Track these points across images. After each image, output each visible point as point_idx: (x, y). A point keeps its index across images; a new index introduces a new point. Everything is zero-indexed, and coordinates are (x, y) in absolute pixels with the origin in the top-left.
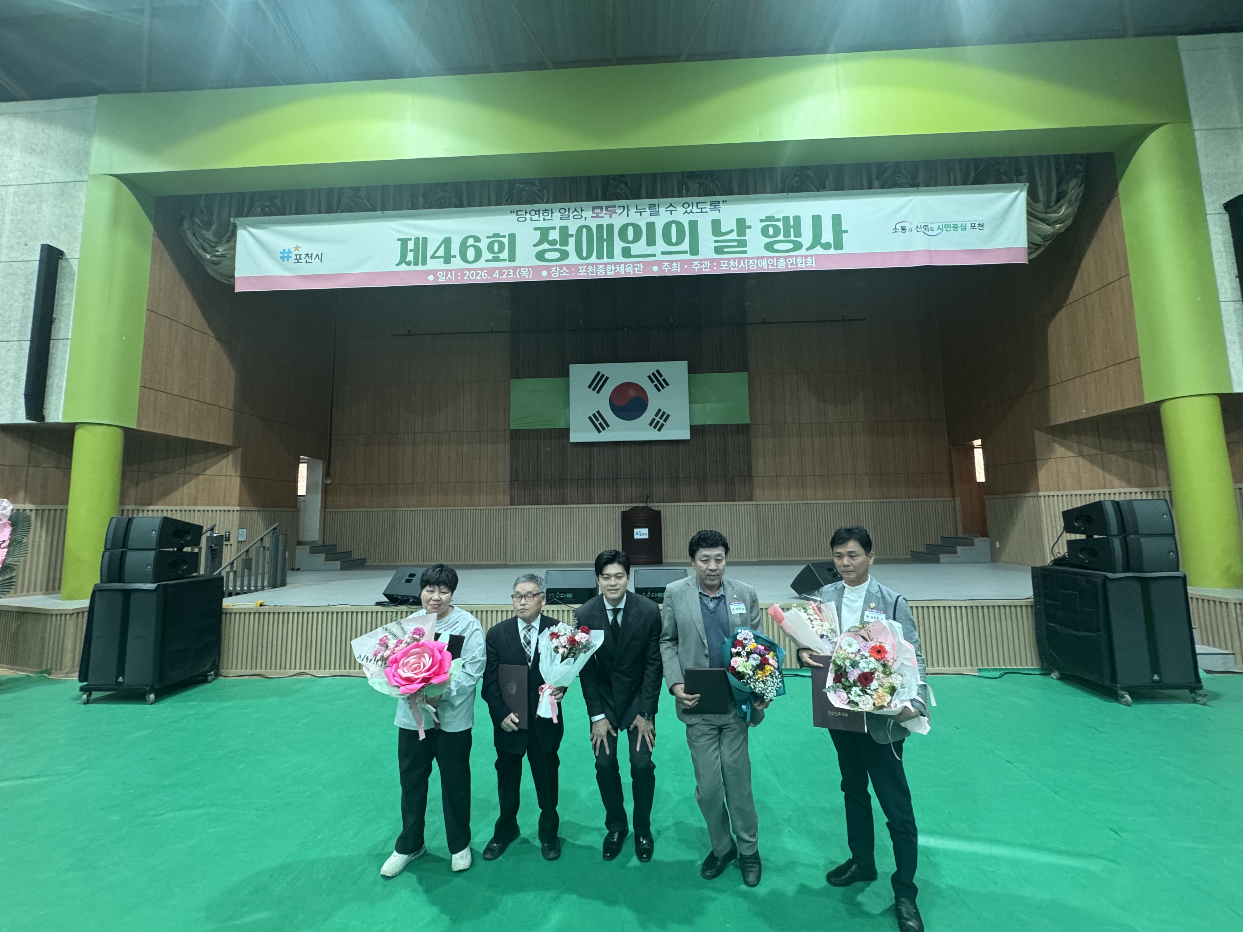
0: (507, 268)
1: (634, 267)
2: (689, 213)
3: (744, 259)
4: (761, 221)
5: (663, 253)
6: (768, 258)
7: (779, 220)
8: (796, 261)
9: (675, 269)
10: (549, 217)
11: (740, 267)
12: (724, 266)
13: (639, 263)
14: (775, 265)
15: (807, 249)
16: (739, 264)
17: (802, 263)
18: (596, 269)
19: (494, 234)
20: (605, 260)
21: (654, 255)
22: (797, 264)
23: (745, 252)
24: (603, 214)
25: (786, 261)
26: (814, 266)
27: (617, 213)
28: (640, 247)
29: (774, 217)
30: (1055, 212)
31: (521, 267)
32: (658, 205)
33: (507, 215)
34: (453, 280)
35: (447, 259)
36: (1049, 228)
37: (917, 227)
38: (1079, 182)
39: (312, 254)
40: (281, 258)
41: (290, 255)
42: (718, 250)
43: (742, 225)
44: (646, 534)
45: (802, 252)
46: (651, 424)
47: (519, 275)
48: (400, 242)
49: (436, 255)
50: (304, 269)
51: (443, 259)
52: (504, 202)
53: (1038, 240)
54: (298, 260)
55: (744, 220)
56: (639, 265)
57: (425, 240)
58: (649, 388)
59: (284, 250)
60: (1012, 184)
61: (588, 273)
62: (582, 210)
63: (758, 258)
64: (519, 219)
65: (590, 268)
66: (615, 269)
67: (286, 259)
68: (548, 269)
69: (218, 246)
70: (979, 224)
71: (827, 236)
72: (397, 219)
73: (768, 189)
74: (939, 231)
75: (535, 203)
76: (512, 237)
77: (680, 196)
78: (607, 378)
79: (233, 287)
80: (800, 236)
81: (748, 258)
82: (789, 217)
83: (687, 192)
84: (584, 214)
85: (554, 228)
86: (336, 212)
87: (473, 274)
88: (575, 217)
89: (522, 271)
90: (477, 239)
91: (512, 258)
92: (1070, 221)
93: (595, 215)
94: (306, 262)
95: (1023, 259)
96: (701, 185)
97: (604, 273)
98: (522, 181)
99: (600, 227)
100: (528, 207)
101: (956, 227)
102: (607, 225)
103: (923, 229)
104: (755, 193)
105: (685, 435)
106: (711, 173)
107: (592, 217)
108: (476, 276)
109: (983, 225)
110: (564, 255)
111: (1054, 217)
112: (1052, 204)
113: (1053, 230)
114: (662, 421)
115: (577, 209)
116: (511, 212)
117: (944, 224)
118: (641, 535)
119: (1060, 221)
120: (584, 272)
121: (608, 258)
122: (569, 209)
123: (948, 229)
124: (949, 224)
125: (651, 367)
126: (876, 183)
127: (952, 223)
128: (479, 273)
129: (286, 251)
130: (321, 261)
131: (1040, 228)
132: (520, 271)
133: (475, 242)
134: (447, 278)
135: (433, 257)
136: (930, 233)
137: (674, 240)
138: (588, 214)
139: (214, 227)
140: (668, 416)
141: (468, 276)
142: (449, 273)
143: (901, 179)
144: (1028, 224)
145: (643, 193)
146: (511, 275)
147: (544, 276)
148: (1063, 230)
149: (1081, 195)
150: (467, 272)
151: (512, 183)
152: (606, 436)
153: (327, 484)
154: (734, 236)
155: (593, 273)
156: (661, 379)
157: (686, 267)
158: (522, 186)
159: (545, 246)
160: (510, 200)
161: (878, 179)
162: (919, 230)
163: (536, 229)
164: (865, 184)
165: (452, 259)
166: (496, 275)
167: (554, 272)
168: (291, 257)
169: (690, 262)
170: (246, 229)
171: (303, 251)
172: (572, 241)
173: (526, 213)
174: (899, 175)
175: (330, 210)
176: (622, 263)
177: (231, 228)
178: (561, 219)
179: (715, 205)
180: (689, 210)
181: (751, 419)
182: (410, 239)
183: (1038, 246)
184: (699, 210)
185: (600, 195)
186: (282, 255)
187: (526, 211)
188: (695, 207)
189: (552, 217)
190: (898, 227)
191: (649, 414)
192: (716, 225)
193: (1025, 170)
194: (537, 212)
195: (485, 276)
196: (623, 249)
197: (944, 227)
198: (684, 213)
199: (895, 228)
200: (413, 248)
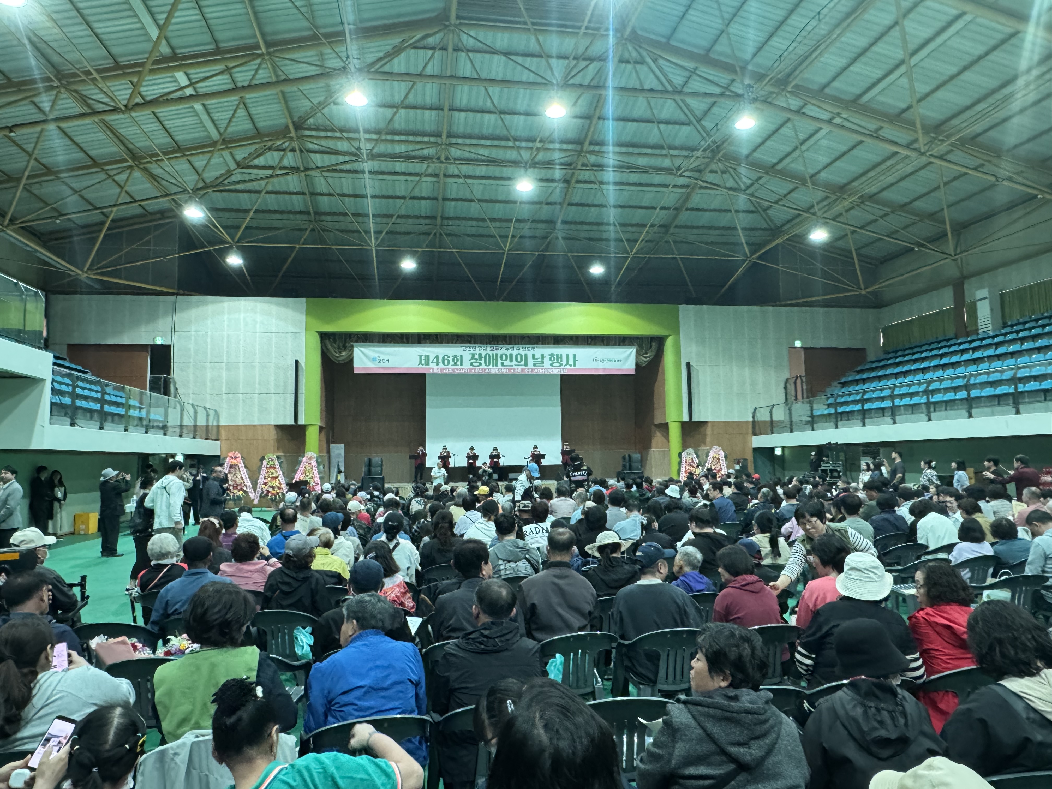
0: (459, 368)
1: (505, 370)
2: (525, 351)
3: (543, 369)
4: (549, 355)
5: (515, 365)
6: (551, 369)
7: (555, 355)
9: (519, 371)
10: (475, 349)
12: (536, 371)
13: (507, 369)
14: (554, 371)
16: (541, 370)
18: (492, 370)
19: (455, 355)
21: (512, 366)
22: (561, 371)
23: (543, 366)
24: (494, 350)
25: (557, 370)
26: (566, 371)
27: (499, 349)
28: (507, 363)
29: (553, 354)
30: (647, 354)
31: (464, 368)
32: (514, 347)
34: (440, 372)
35: (437, 363)
37: (600, 360)
38: (656, 344)
39: (386, 359)
40: (373, 360)
41: (376, 359)
42: (534, 365)
43: (542, 356)
45: (563, 366)
48: (419, 356)
49: (433, 362)
50: (382, 365)
52: (458, 343)
54: (380, 362)
55: (543, 354)
57: (429, 356)
60: (633, 348)
61: (489, 372)
62: (486, 348)
63: (548, 369)
64: (464, 350)
65: (489, 370)
66: (498, 371)
67: (375, 361)
68: (475, 369)
69: (342, 352)
71: (571, 362)
72: (418, 347)
73: (552, 344)
74: (607, 362)
75: (470, 344)
76: (461, 357)
77: (521, 344)
79: (352, 369)
80: (562, 361)
82: (558, 354)
85: (477, 354)
87: (447, 370)
88: (484, 350)
90: (449, 356)
91: (461, 364)
92: (652, 357)
93: (491, 350)
94: (383, 363)
95: (634, 373)
97: (494, 372)
99: (493, 354)
100: (467, 345)
101: (612, 360)
102: (496, 354)
104: (548, 344)
109: (621, 360)
110: (480, 364)
111: (646, 356)
112: (648, 350)
113: (643, 363)
116: (460, 347)
119: (646, 360)
120: (487, 372)
121: (496, 366)
122: (482, 347)
127: (611, 358)
128: (449, 370)
129: (375, 357)
130: (389, 362)
131: (641, 360)
132: (464, 370)
133: (447, 358)
134: (437, 371)
136: (605, 362)
137: (519, 361)
138: (489, 349)
141: (445, 371)
142: (438, 369)
145: (509, 343)
146: (461, 371)
147: (473, 372)
148: (650, 360)
149: (656, 349)
150: (445, 369)
154: (540, 360)
157: (523, 371)
159: (473, 361)
163: (470, 354)
164: (586, 344)
166: (455, 371)
167: (476, 371)
169: (524, 369)
170: (358, 347)
171: (381, 358)
172: (483, 359)
173: (466, 347)
176: (501, 369)
177: (351, 345)
178: (479, 350)
179: (533, 348)
182: (423, 355)
188: (527, 349)
192: (534, 356)
193: (636, 342)
194: (471, 347)
195: (451, 371)
196: (501, 363)
197: (609, 360)
198: (523, 351)
199: (593, 360)
200: (424, 359)
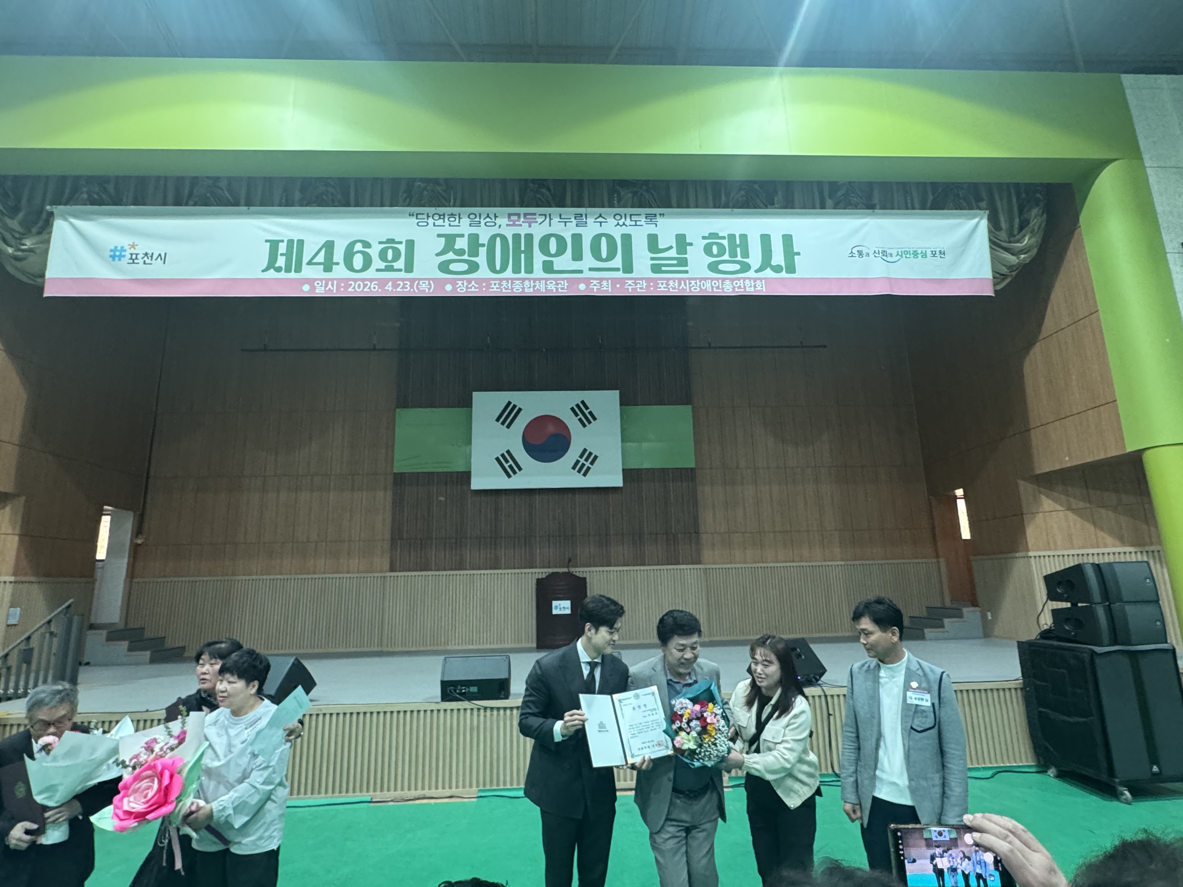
0: (403, 280)
1: (557, 284)
2: (621, 226)
3: (684, 280)
4: (704, 238)
5: (591, 269)
6: (712, 279)
7: (724, 238)
8: (744, 284)
9: (605, 288)
10: (456, 223)
11: (681, 288)
12: (662, 287)
13: (563, 279)
14: (720, 287)
15: (756, 271)
16: (680, 285)
17: (751, 287)
18: (512, 285)
19: (388, 240)
20: (523, 275)
21: (581, 272)
22: (745, 287)
23: (687, 272)
24: (520, 223)
25: (732, 284)
26: (764, 290)
27: (537, 222)
28: (564, 262)
29: (718, 234)
30: (1018, 241)
31: (419, 279)
32: (586, 215)
33: (406, 218)
34: (335, 291)
35: (328, 265)
36: (1014, 258)
37: (875, 252)
38: (1041, 211)
39: (152, 254)
40: (111, 256)
41: (123, 253)
42: (656, 269)
43: (682, 242)
44: (568, 608)
45: (751, 274)
46: (574, 468)
47: (418, 288)
48: (268, 244)
49: (314, 261)
50: (141, 271)
51: (322, 267)
52: (401, 202)
53: (1004, 270)
54: (133, 260)
55: (684, 235)
56: (562, 282)
57: (301, 242)
58: (572, 423)
59: (116, 247)
60: (972, 211)
61: (502, 289)
62: (496, 217)
63: (701, 279)
64: (420, 224)
65: (504, 283)
66: (535, 286)
67: (117, 259)
68: (453, 282)
69: (26, 238)
70: (940, 252)
71: (778, 258)
72: (266, 216)
73: (711, 203)
74: (898, 257)
75: (439, 206)
76: (410, 244)
77: (611, 206)
78: (520, 410)
79: (41, 289)
80: (748, 257)
81: (690, 279)
82: (734, 236)
83: (619, 202)
84: (498, 221)
85: (462, 236)
86: (186, 204)
87: (359, 285)
88: (487, 224)
89: (421, 284)
90: (367, 245)
91: (409, 267)
92: (1035, 251)
93: (511, 223)
94: (145, 263)
95: (988, 291)
96: (634, 193)
97: (521, 290)
98: (423, 180)
99: (516, 237)
100: (431, 210)
101: (915, 254)
102: (526, 235)
103: (881, 255)
104: (697, 206)
105: (618, 481)
106: (646, 182)
107: (507, 225)
108: (364, 288)
109: (944, 253)
110: (474, 267)
111: (1018, 247)
112: (1016, 232)
113: (1017, 261)
114: (588, 464)
115: (490, 216)
116: (410, 215)
117: (903, 250)
118: (560, 609)
119: (1025, 251)
120: (497, 288)
121: (526, 272)
122: (480, 215)
123: (908, 256)
124: (908, 250)
125: (575, 397)
126: (829, 202)
127: (911, 250)
128: (367, 284)
129: (119, 248)
130: (164, 263)
131: (1005, 258)
132: (418, 284)
133: (364, 247)
134: (327, 289)
135: (310, 263)
136: (889, 259)
137: (604, 255)
138: (502, 221)
139: (21, 215)
140: (596, 457)
141: (354, 288)
142: (330, 283)
143: (855, 199)
144: (991, 254)
145: (568, 200)
146: (407, 288)
147: (448, 290)
148: (1027, 262)
149: (1043, 225)
150: (353, 283)
151: (411, 182)
152: (517, 482)
153: (138, 545)
154: (673, 253)
155: (508, 289)
156: (586, 412)
157: (618, 286)
158: (425, 185)
159: (451, 256)
160: (408, 199)
161: (830, 197)
162: (877, 255)
163: (439, 236)
164: (818, 204)
165: (334, 266)
166: (389, 287)
167: (460, 287)
168: (124, 256)
169: (622, 281)
170: (66, 220)
171: (140, 250)
172: (483, 251)
173: (428, 216)
174: (852, 195)
175: (178, 203)
176: (543, 279)
177: (44, 216)
178: (470, 226)
179: (651, 217)
180: (621, 222)
181: (697, 462)
182: (283, 241)
183: (1004, 276)
184: (634, 223)
185: (517, 199)
186: (112, 253)
187: (428, 214)
188: (628, 219)
189: (459, 222)
190: (855, 251)
191: (572, 455)
192: (653, 241)
193: (984, 195)
194: (442, 216)
195: (374, 288)
196: (544, 262)
198: (616, 226)
199: (852, 252)
200: (285, 252)
